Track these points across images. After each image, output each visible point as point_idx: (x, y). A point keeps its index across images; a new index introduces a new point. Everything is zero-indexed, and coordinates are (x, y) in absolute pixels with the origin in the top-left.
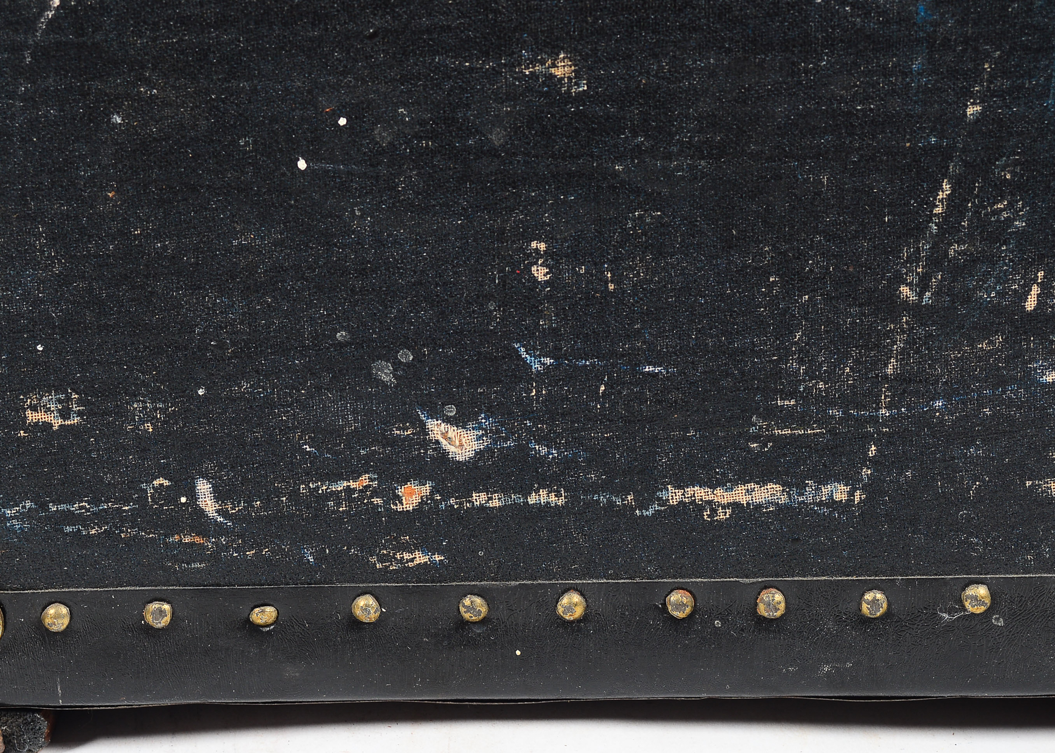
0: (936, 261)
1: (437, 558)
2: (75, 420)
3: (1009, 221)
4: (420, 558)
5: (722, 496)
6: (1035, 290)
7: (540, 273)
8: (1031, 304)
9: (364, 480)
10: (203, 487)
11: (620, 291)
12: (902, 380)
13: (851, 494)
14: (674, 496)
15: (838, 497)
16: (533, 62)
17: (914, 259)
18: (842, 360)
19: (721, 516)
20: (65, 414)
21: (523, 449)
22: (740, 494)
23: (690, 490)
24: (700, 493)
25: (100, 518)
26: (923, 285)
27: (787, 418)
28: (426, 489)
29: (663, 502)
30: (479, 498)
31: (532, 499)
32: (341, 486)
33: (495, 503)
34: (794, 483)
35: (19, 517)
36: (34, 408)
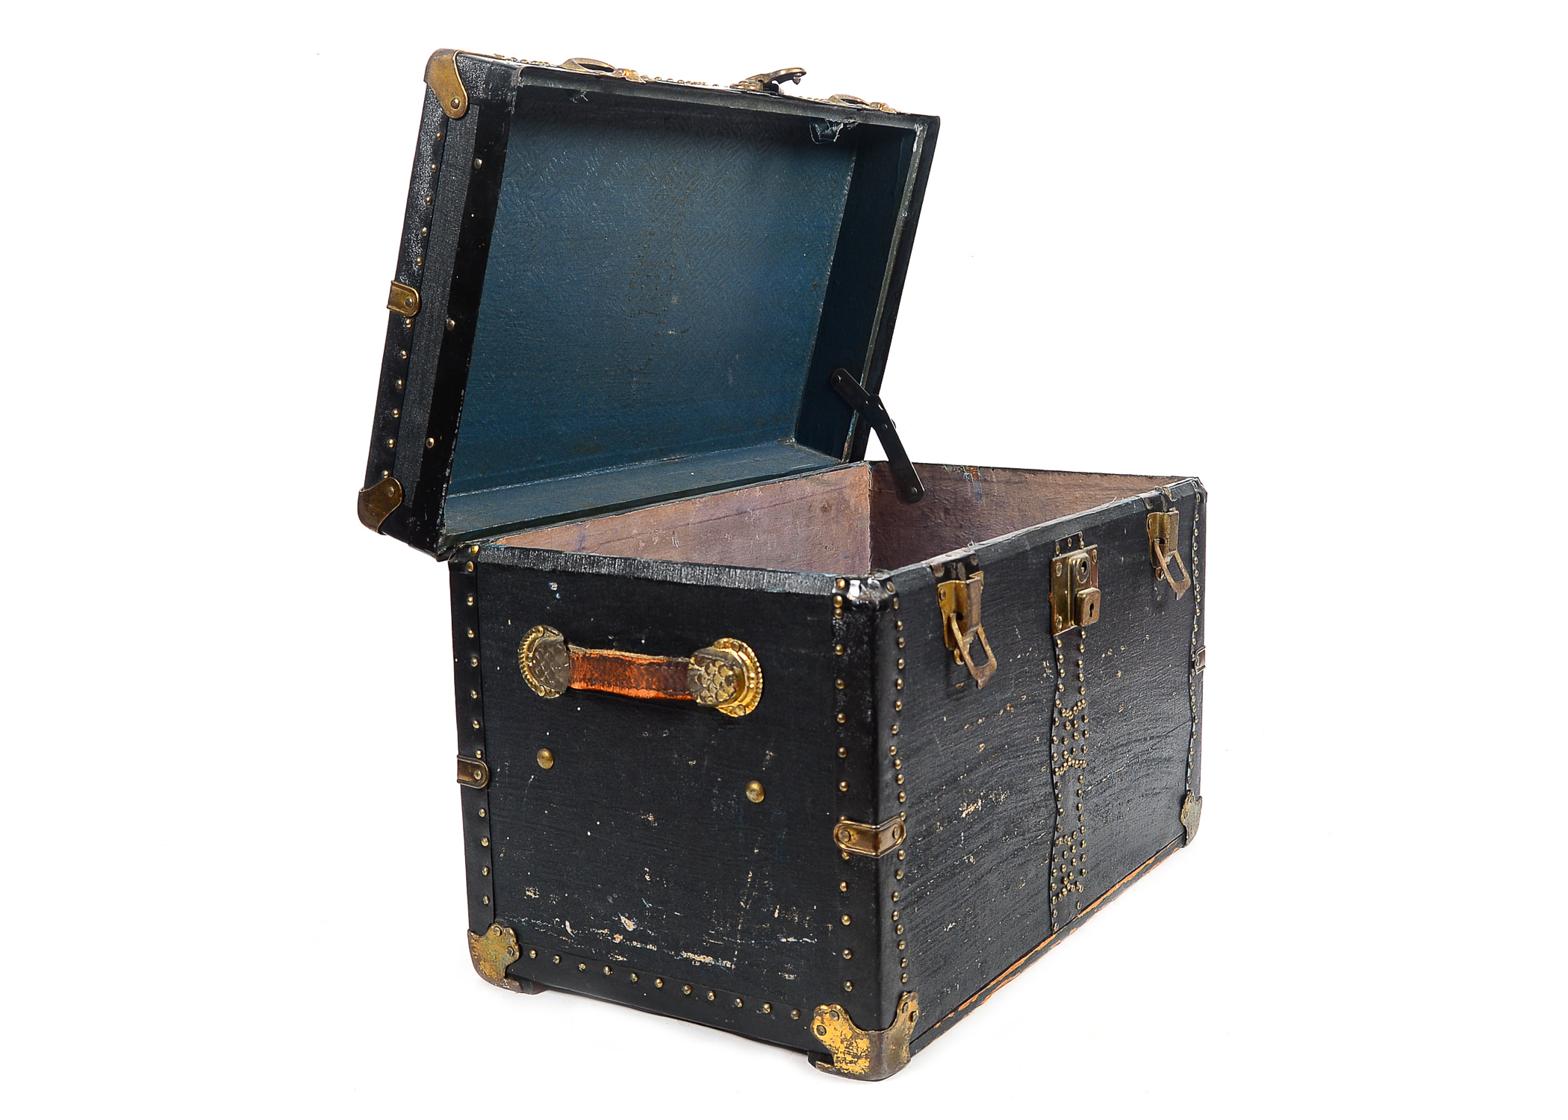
0: (750, 896)
1: (625, 959)
2: (537, 897)
3: (769, 888)
4: (621, 959)
5: (696, 957)
6: (777, 911)
7: (647, 878)
8: (776, 915)
9: (606, 931)
10: (567, 923)
11: (668, 887)
12: (742, 931)
13: (731, 965)
14: (685, 955)
15: (728, 965)
16: (643, 815)
17: (743, 894)
18: (726, 922)
19: (698, 964)
20: (535, 894)
21: (645, 930)
22: (701, 958)
23: (689, 954)
24: (691, 955)
25: (544, 927)
26: (746, 903)
27: (711, 936)
28: (622, 937)
29: (682, 956)
30: (635, 943)
31: (648, 947)
32: (600, 931)
33: (639, 946)
34: (716, 958)
35: (524, 921)
36: (528, 891)
